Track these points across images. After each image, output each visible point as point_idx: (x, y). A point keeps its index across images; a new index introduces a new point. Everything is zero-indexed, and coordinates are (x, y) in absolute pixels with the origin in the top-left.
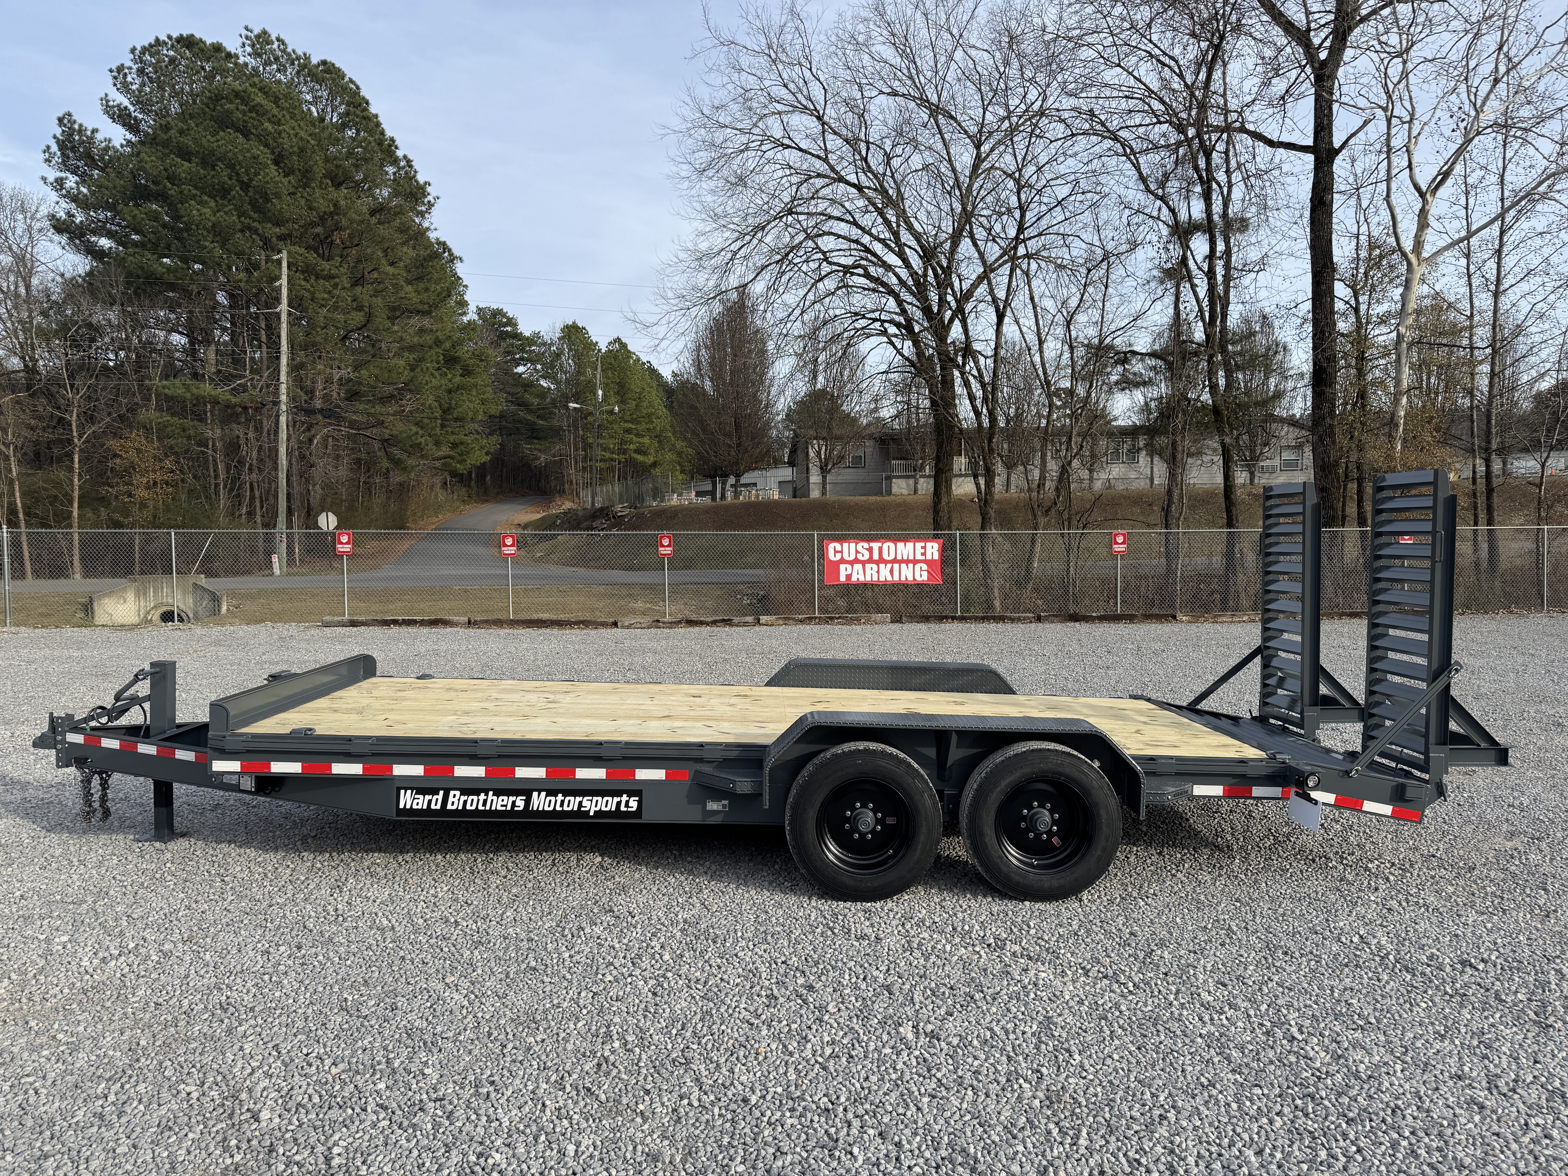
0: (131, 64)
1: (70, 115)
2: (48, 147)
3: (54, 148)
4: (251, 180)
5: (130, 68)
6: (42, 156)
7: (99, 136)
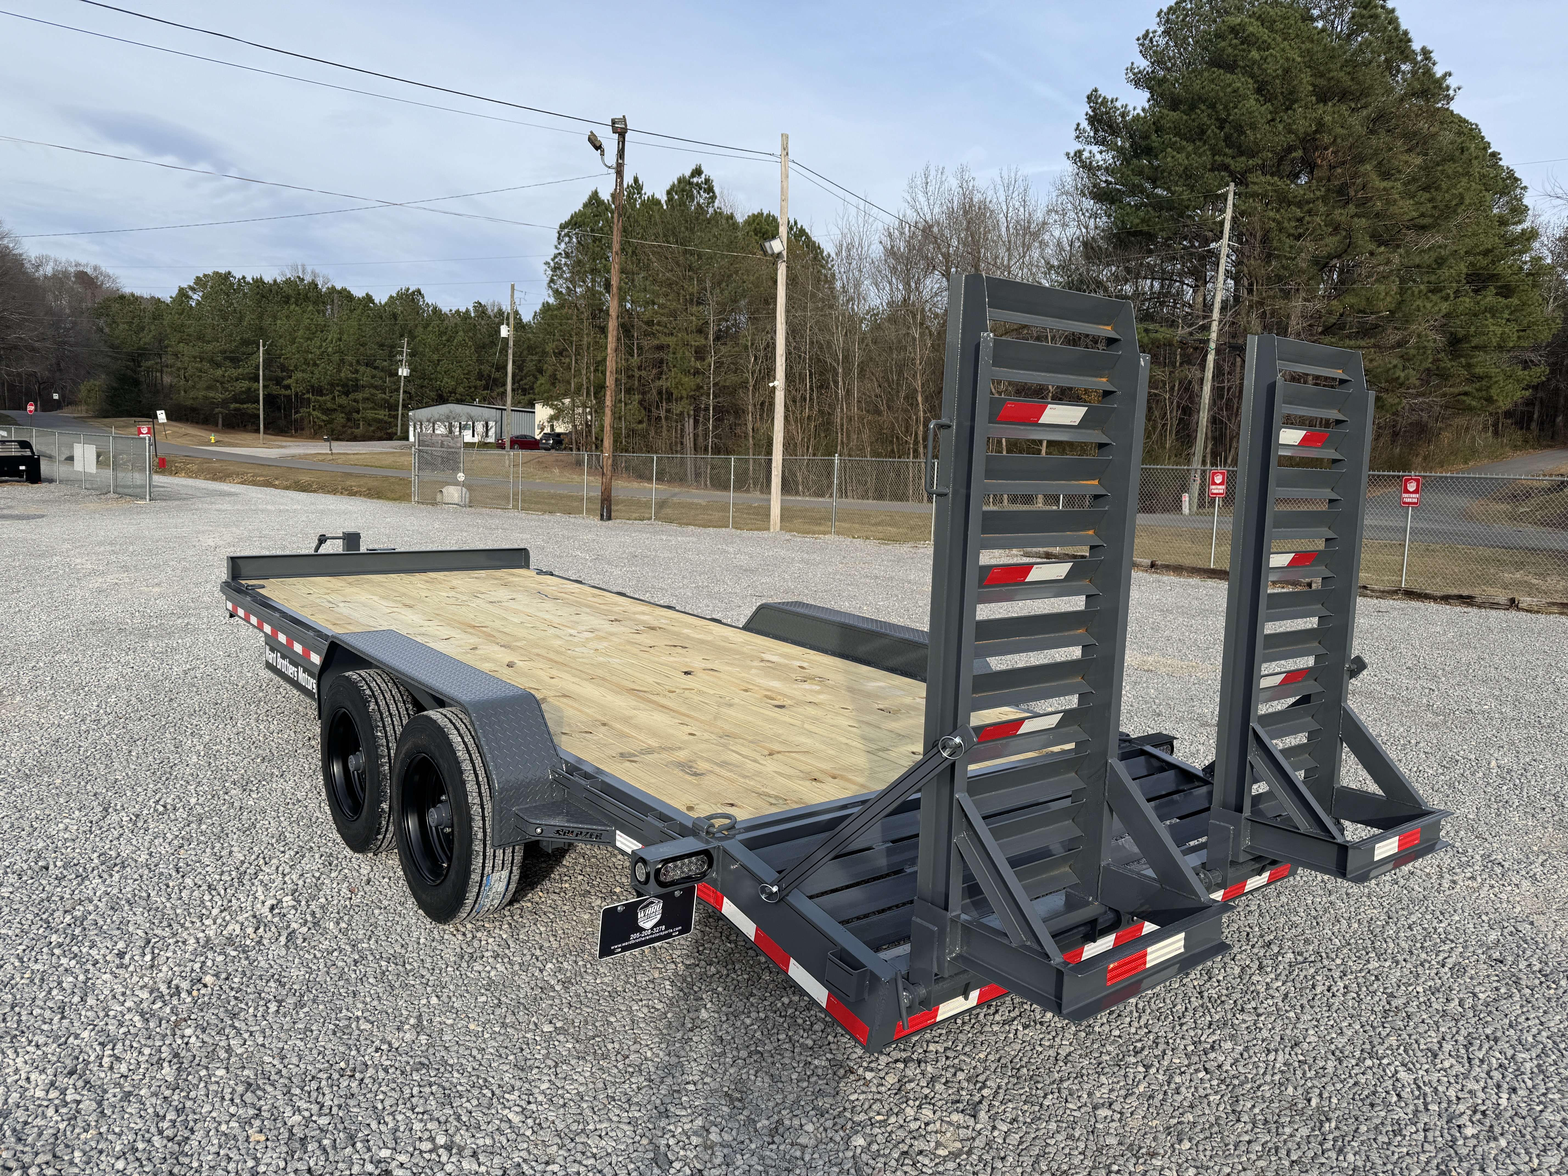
0: (1156, 27)
1: (1096, 90)
2: (1078, 125)
3: (1085, 124)
4: (1229, 115)
5: (1155, 32)
6: (1074, 134)
7: (1118, 104)
